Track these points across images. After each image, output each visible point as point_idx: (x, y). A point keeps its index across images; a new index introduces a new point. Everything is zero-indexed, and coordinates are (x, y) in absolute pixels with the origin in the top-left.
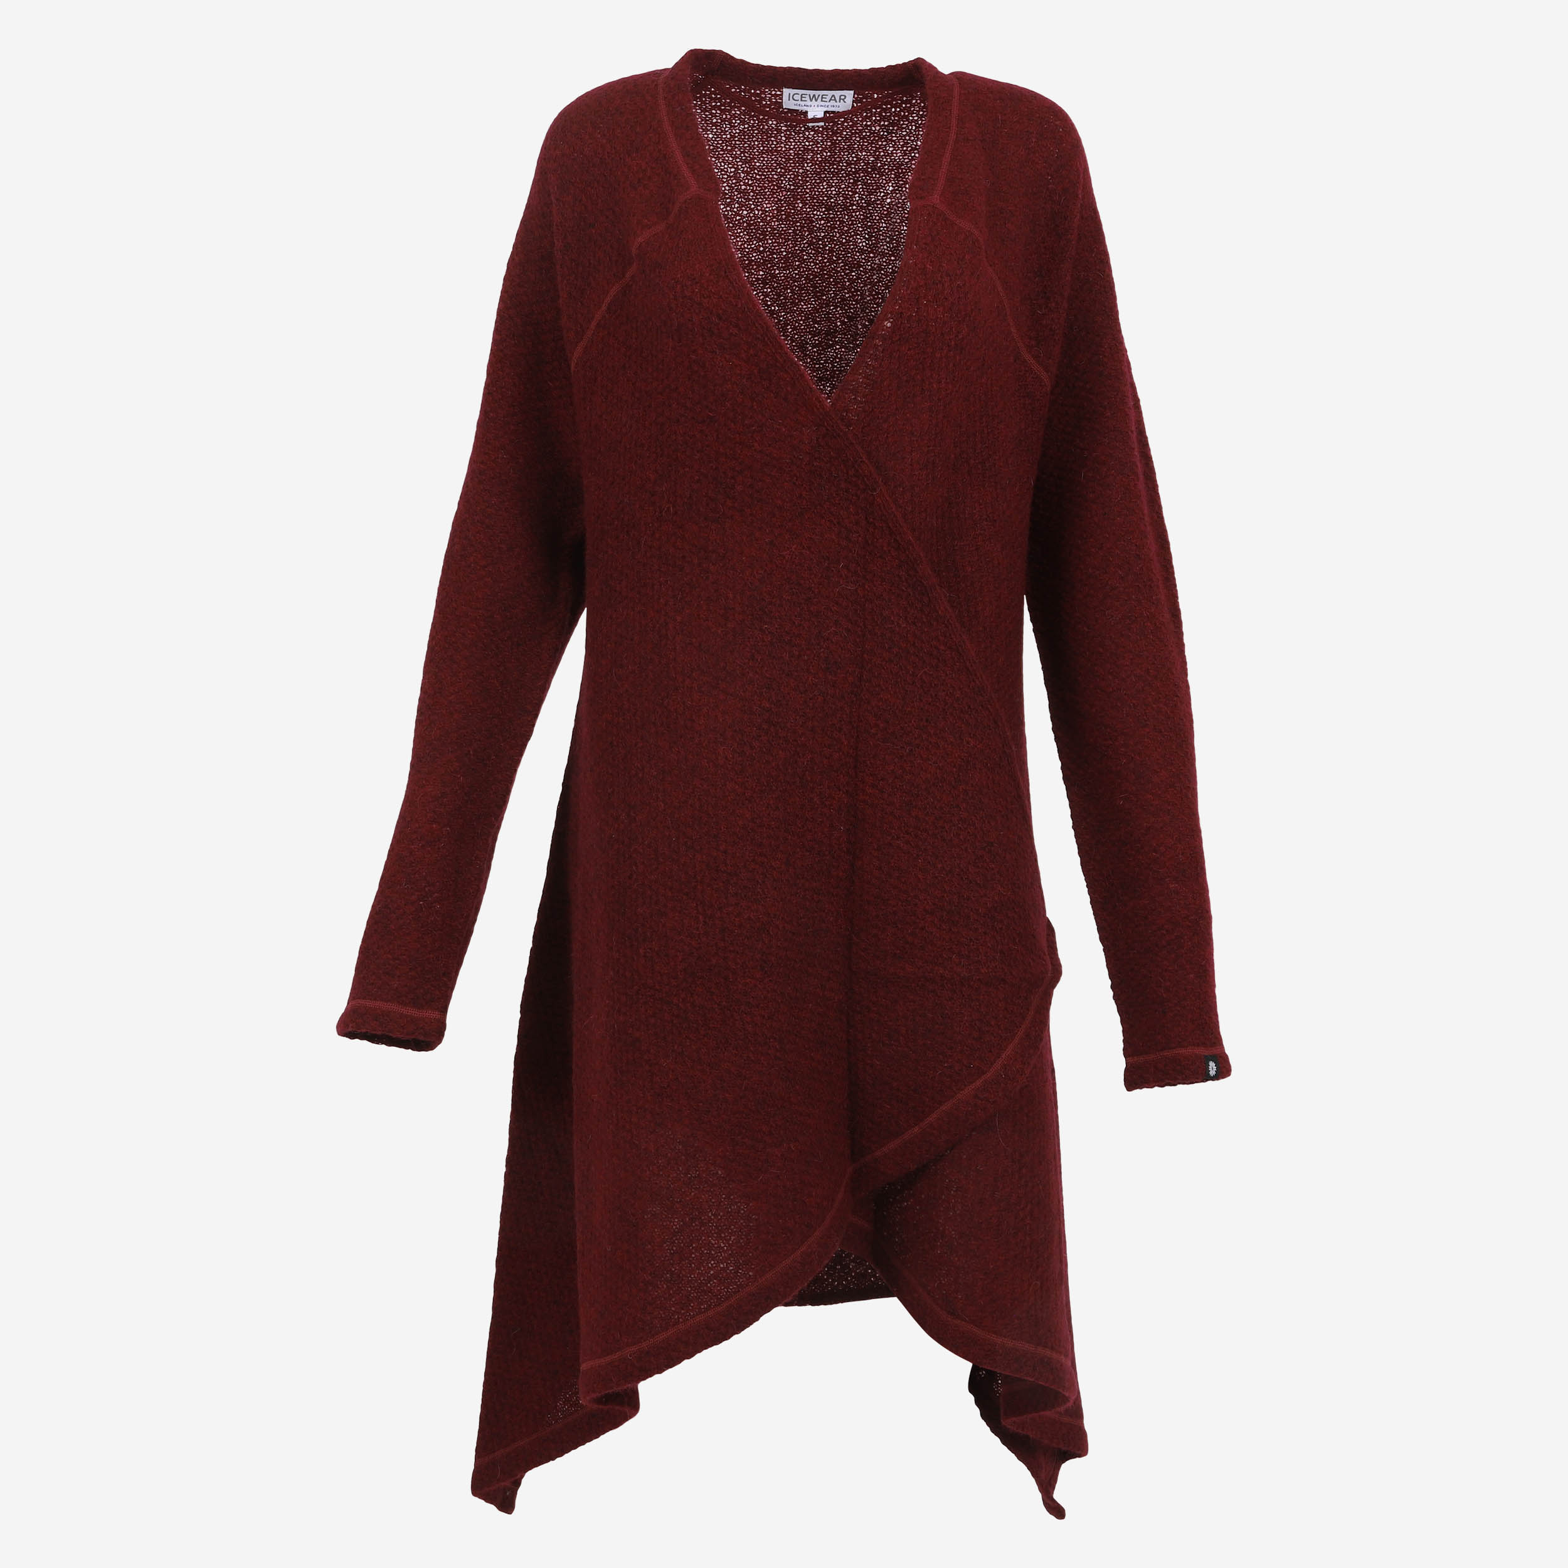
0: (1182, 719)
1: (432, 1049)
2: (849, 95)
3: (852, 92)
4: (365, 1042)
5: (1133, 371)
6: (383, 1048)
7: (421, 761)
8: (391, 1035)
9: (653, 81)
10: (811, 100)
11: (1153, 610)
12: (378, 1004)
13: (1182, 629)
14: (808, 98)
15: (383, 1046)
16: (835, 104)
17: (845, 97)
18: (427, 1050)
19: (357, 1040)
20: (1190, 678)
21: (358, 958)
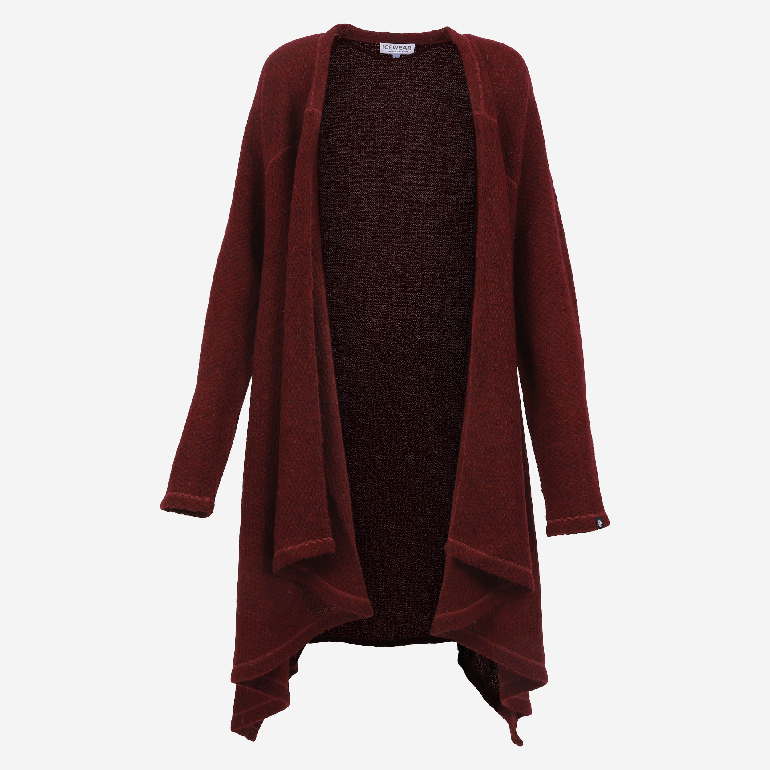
0: (578, 354)
1: (208, 516)
2: (413, 46)
3: (414, 45)
4: (174, 513)
5: (553, 182)
6: (183, 516)
7: (203, 375)
8: (187, 509)
9: (315, 40)
10: (394, 49)
11: (564, 299)
12: (181, 494)
13: (577, 310)
14: (392, 48)
15: (183, 515)
16: (406, 50)
17: (411, 47)
18: (205, 517)
19: (170, 512)
20: (581, 334)
21: (171, 471)
